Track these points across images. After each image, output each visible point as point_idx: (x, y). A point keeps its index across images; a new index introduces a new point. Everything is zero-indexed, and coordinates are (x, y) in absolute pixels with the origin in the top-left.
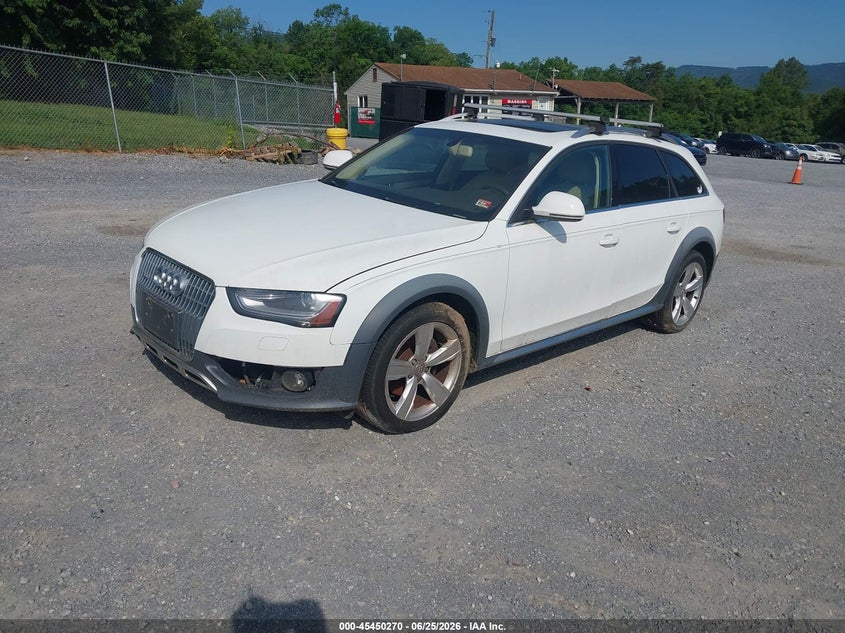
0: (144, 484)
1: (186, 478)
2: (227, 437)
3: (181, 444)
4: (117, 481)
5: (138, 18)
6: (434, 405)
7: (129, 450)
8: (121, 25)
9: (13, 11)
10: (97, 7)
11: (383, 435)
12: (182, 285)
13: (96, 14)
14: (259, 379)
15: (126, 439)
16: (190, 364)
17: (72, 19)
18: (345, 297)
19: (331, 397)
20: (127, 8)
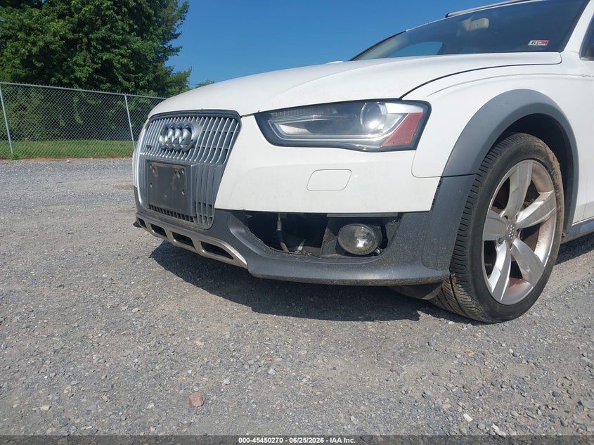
0: (148, 401)
1: (212, 390)
2: (260, 332)
3: (199, 343)
4: (105, 398)
5: (148, 80)
6: (528, 284)
7: (128, 352)
8: (137, 86)
9: (68, 81)
10: (122, 75)
11: (470, 326)
12: (193, 136)
13: (120, 79)
14: (300, 248)
15: (125, 339)
16: (209, 232)
17: (105, 84)
18: (427, 107)
19: (411, 262)
20: (141, 75)
